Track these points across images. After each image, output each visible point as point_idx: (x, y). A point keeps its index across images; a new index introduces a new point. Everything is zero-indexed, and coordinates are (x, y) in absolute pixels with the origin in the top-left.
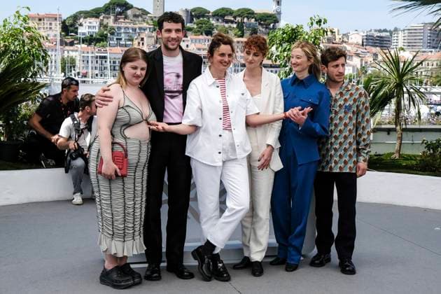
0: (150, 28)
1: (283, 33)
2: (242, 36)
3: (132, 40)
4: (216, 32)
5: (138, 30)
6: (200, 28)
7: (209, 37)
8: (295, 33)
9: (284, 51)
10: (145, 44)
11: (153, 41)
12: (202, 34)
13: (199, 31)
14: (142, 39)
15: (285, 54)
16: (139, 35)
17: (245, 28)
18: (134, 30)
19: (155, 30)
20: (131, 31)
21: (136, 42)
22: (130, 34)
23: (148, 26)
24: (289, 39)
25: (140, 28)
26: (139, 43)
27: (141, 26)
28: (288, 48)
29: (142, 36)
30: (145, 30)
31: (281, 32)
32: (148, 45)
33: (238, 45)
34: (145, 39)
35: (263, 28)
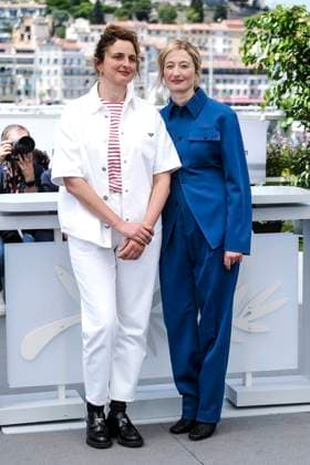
0: (41, 10)
1: (273, 21)
2: (200, 20)
3: (9, 30)
4: (154, 14)
5: (19, 14)
6: (128, 7)
7: (144, 23)
8: (294, 20)
9: (275, 51)
10: (34, 37)
11: (46, 31)
12: (130, 18)
13: (125, 13)
14: (28, 29)
15: (277, 56)
16: (22, 21)
17: (205, 6)
18: (14, 13)
19: (49, 12)
20: (7, 14)
21: (17, 34)
22: (7, 21)
23: (37, 6)
24: (284, 29)
25: (24, 10)
26: (22, 36)
27: (25, 5)
28: (281, 46)
29: (27, 23)
30: (32, 12)
31: (270, 19)
32: (38, 39)
33: (194, 36)
34: (33, 28)
35: (237, 5)
